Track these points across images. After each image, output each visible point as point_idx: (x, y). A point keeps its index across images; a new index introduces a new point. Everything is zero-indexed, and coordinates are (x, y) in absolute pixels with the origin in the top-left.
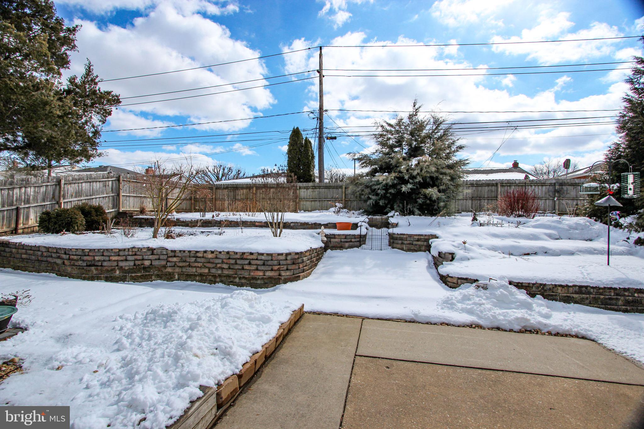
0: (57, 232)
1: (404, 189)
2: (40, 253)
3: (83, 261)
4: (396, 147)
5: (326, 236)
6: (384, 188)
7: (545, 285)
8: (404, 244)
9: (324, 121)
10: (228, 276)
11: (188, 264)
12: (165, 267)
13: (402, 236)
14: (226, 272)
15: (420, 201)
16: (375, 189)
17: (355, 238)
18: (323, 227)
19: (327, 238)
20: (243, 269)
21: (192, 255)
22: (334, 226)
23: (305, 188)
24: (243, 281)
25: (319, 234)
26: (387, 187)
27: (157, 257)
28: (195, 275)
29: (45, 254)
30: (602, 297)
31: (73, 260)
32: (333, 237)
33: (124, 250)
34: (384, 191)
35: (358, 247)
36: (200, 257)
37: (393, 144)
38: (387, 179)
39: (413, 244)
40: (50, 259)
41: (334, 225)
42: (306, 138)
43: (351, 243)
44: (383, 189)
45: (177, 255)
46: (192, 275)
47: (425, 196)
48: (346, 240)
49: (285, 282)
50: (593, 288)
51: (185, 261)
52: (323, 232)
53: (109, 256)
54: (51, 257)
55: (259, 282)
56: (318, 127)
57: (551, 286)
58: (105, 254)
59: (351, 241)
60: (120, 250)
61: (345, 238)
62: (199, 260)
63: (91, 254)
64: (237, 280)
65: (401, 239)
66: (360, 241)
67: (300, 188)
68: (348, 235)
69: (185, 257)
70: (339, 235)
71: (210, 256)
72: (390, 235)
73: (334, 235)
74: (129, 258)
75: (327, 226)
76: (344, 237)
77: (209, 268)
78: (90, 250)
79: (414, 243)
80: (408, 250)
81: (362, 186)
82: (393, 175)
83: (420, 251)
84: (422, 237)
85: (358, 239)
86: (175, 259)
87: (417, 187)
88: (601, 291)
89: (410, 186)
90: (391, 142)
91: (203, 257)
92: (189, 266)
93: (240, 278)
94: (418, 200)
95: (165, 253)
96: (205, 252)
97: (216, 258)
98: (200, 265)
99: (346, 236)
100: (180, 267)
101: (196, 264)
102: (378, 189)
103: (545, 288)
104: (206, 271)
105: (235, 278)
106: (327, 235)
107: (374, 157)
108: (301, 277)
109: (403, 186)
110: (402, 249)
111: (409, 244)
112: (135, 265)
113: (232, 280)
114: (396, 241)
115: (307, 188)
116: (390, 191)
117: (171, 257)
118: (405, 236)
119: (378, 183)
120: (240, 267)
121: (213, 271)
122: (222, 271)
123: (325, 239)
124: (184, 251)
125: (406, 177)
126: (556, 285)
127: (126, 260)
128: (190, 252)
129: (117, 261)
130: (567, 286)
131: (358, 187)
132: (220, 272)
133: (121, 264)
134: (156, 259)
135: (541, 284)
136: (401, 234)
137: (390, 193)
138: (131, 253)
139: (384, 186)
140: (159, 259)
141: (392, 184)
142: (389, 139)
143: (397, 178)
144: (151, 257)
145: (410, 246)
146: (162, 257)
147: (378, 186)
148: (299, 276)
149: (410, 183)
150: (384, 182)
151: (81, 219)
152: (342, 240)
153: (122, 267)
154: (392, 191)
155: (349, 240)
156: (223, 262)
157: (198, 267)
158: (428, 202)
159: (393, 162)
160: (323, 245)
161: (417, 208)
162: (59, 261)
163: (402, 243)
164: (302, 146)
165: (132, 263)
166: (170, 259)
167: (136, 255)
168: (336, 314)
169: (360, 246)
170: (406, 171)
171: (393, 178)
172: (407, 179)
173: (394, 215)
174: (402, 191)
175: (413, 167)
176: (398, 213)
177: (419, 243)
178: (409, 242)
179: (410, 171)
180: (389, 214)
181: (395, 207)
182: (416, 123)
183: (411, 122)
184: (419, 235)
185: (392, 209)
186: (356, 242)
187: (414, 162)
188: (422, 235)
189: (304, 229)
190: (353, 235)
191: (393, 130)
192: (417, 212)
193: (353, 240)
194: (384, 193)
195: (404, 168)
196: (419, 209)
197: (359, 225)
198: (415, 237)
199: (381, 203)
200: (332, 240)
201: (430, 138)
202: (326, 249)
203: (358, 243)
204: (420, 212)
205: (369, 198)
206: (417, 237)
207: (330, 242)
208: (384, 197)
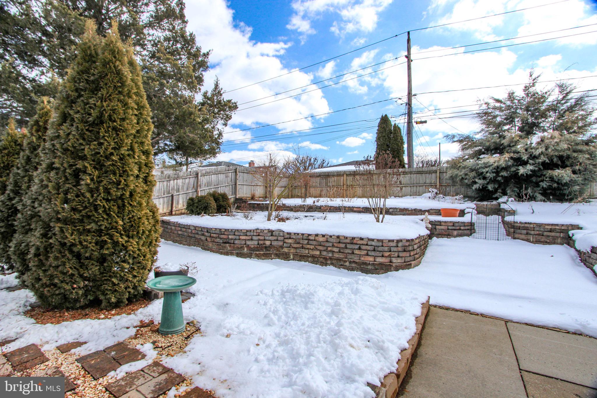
0: (199, 214)
1: (522, 170)
2: (190, 231)
3: (221, 238)
4: (505, 124)
5: (431, 222)
6: (494, 170)
8: (531, 235)
10: (339, 260)
11: (301, 245)
12: (282, 247)
13: (526, 225)
14: (336, 255)
15: (544, 185)
16: (482, 173)
17: (465, 226)
18: (427, 213)
19: (432, 225)
20: (353, 253)
21: (305, 237)
22: (438, 212)
24: (353, 265)
25: (422, 220)
26: (498, 170)
27: (275, 238)
28: (308, 257)
29: (194, 231)
31: (213, 237)
32: (439, 223)
33: (251, 231)
34: (494, 175)
35: (468, 235)
36: (312, 240)
37: (503, 122)
38: (498, 161)
39: (543, 235)
40: (197, 236)
42: (395, 124)
43: (460, 231)
44: (493, 172)
45: (292, 237)
46: (305, 256)
47: (552, 179)
48: (454, 228)
49: (397, 269)
51: (299, 243)
52: (428, 219)
53: (239, 236)
54: (198, 234)
55: (369, 267)
56: (407, 112)
58: (236, 233)
59: (460, 229)
60: (247, 231)
61: (453, 226)
62: (311, 242)
63: (226, 233)
64: (347, 264)
65: (527, 229)
66: (470, 230)
68: (456, 222)
69: (299, 239)
70: (445, 222)
71: (321, 239)
73: (440, 222)
74: (254, 238)
75: (430, 212)
76: (452, 224)
77: (321, 251)
78: (226, 230)
79: (545, 233)
80: (536, 241)
81: (466, 170)
82: (506, 156)
83: (554, 243)
86: (290, 241)
87: (540, 169)
89: (530, 167)
90: (498, 119)
91: (315, 240)
92: (303, 247)
93: (350, 262)
94: (541, 183)
95: (282, 235)
96: (317, 235)
97: (327, 241)
98: (312, 247)
99: (454, 224)
100: (295, 248)
101: (308, 246)
102: (487, 172)
104: (318, 253)
105: (345, 262)
106: (432, 221)
107: (478, 137)
108: (412, 265)
109: (520, 167)
110: (528, 240)
111: (538, 235)
112: (258, 244)
113: (342, 263)
114: (519, 231)
115: (397, 174)
116: (502, 174)
117: (287, 238)
118: (532, 226)
119: (486, 165)
120: (350, 252)
121: (324, 253)
122: (333, 254)
123: (430, 226)
124: (298, 234)
125: (525, 158)
127: (252, 240)
128: (303, 234)
129: (245, 240)
131: (461, 171)
132: (330, 255)
133: (248, 243)
134: (275, 240)
136: (526, 223)
137: (502, 176)
138: (255, 234)
139: (495, 169)
140: (277, 240)
141: (505, 165)
142: (495, 117)
143: (512, 158)
144: (271, 238)
145: (539, 238)
146: (279, 238)
147: (487, 169)
148: (410, 264)
149: (530, 164)
150: (496, 164)
151: (213, 204)
152: (450, 228)
153: (248, 245)
154: (504, 174)
155: (458, 228)
156: (333, 246)
157: (310, 249)
158: (555, 185)
159: (505, 142)
160: (428, 232)
161: (540, 193)
162: (203, 238)
163: (527, 234)
164: (391, 133)
165: (256, 243)
166: (286, 241)
167: (259, 235)
168: (468, 312)
169: (471, 234)
170: (524, 151)
171: (507, 159)
172: (526, 160)
173: (507, 201)
174: (520, 174)
175: (533, 145)
176: (513, 199)
177: (553, 234)
178: (538, 232)
179: (530, 150)
180: (500, 200)
181: (508, 192)
182: (534, 95)
183: (527, 95)
184: (552, 225)
185: (504, 193)
186: (465, 230)
187: (535, 139)
188: (557, 225)
189: (404, 215)
190: (462, 223)
191: (503, 105)
192: (540, 197)
193: (462, 228)
194: (494, 177)
195: (521, 147)
196: (542, 194)
197: (466, 211)
198: (546, 227)
199: (490, 187)
200: (437, 227)
201: (555, 110)
202: (430, 237)
203: (468, 232)
204: (543, 198)
205: (475, 183)
206: (550, 227)
207: (435, 229)
208: (493, 181)
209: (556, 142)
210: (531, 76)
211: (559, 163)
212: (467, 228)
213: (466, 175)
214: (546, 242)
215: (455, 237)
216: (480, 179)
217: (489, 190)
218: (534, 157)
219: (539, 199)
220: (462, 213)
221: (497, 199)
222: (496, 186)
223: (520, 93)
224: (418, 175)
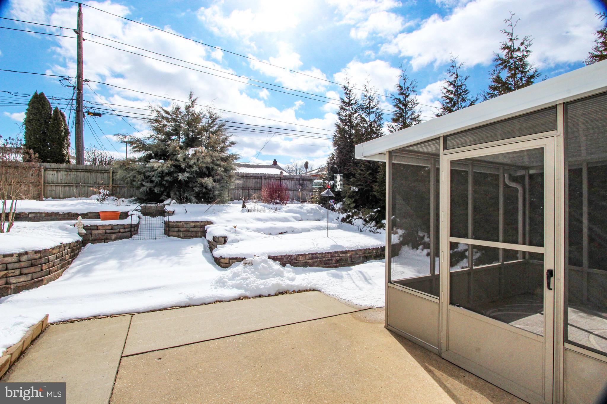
1: (181, 177)
4: (173, 135)
5: (85, 227)
6: (159, 175)
7: (291, 256)
8: (180, 231)
9: (84, 92)
15: (197, 189)
16: (149, 176)
17: (124, 228)
18: (80, 217)
19: (86, 230)
22: (97, 216)
23: (53, 170)
25: (74, 225)
26: (162, 175)
30: (324, 259)
32: (95, 228)
35: (128, 237)
37: (170, 132)
38: (162, 167)
39: (189, 231)
41: (97, 214)
42: (57, 108)
43: (119, 234)
44: (158, 177)
47: (202, 185)
48: (112, 231)
50: (319, 254)
52: (80, 224)
56: (75, 97)
57: (295, 256)
59: (119, 232)
61: (112, 229)
65: (178, 227)
66: (130, 231)
67: (46, 169)
68: (115, 225)
70: (103, 226)
72: (166, 223)
73: (97, 226)
75: (85, 216)
76: (110, 228)
81: (134, 172)
82: (169, 163)
83: (197, 237)
84: (198, 224)
85: (128, 230)
87: (194, 176)
88: (324, 255)
89: (186, 174)
90: (167, 129)
94: (194, 188)
99: (112, 227)
102: (153, 176)
103: (292, 258)
106: (87, 226)
107: (148, 142)
108: (45, 281)
109: (180, 174)
110: (178, 236)
111: (186, 231)
114: (173, 229)
115: (58, 170)
116: (166, 178)
118: (181, 224)
119: (152, 169)
123: (84, 231)
125: (183, 166)
126: (298, 255)
130: (305, 255)
131: (129, 173)
135: (289, 256)
136: (177, 222)
137: (166, 181)
139: (160, 173)
141: (169, 171)
142: (165, 126)
143: (174, 165)
145: (187, 233)
147: (153, 173)
148: (42, 280)
149: (187, 172)
150: (160, 169)
152: (108, 231)
154: (168, 178)
155: (117, 231)
158: (204, 190)
159: (170, 150)
160: (80, 239)
161: (194, 196)
163: (179, 231)
164: (50, 118)
168: (98, 317)
169: (131, 236)
170: (182, 160)
171: (169, 165)
172: (184, 168)
173: (171, 202)
174: (179, 179)
175: (190, 156)
176: (175, 201)
177: (196, 229)
178: (185, 229)
179: (187, 160)
180: (165, 202)
181: (172, 195)
182: (193, 115)
183: (188, 113)
184: (195, 222)
185: (169, 196)
186: (125, 232)
187: (191, 151)
188: (198, 222)
189: (52, 220)
190: (121, 225)
191: (169, 117)
192: (194, 200)
193: (122, 231)
194: (160, 181)
195: (181, 156)
196: (196, 197)
197: (130, 213)
198: (191, 224)
199: (156, 190)
200: (93, 232)
201: (207, 131)
202: (84, 243)
203: (129, 234)
204: (197, 200)
205: (142, 185)
206: (193, 224)
207: (91, 234)
208: (159, 184)
209: (204, 156)
210: (190, 98)
211: (207, 173)
212: (127, 230)
213: (135, 177)
214: (191, 236)
215: (113, 240)
216: (147, 182)
217: (155, 193)
218: (190, 167)
219: (193, 201)
220: (125, 215)
221: (162, 201)
222: (162, 190)
223: (183, 110)
224: (86, 173)
